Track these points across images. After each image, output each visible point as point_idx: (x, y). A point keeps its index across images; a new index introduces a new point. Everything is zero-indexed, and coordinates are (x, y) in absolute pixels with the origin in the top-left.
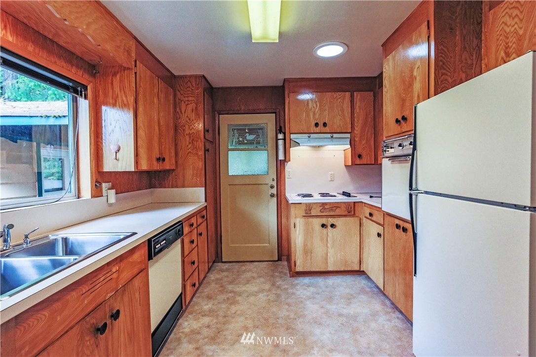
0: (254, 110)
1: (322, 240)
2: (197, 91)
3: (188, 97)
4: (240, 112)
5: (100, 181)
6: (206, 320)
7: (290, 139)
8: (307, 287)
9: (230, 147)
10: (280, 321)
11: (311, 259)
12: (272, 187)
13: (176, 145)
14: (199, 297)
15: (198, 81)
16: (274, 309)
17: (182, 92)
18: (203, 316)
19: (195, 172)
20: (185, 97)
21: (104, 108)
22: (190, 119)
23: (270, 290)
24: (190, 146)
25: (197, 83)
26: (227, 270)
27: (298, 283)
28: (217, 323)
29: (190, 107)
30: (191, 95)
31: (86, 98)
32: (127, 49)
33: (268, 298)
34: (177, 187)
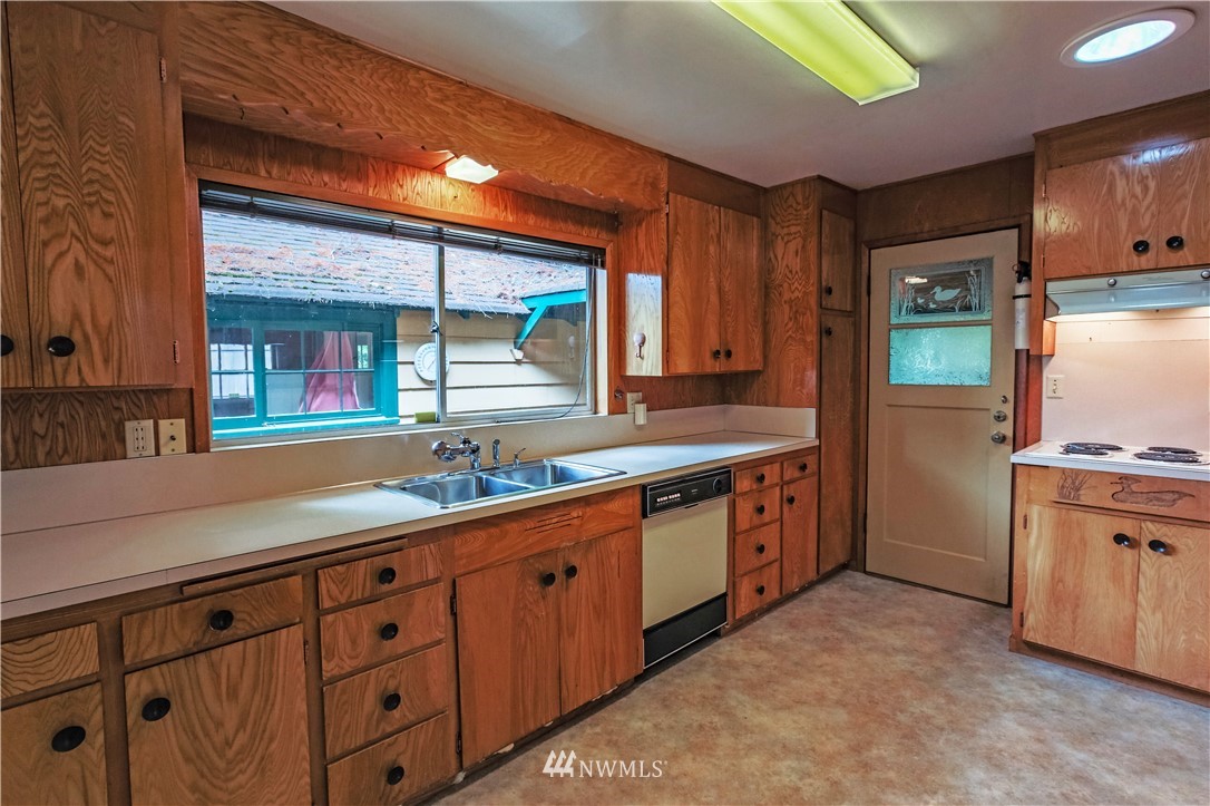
0: (957, 228)
1: (1116, 577)
2: (805, 212)
3: (788, 227)
4: (919, 237)
5: (623, 388)
6: (762, 656)
7: (1046, 296)
8: (1041, 686)
9: (894, 321)
10: (901, 717)
11: (1074, 622)
12: (1000, 418)
13: (765, 324)
14: (776, 618)
15: (807, 189)
16: (908, 694)
17: (778, 219)
18: (761, 648)
19: (799, 376)
20: (783, 228)
21: (631, 276)
22: (791, 272)
23: (930, 657)
24: (791, 324)
25: (807, 194)
26: (866, 590)
27: (1020, 670)
28: (775, 667)
29: (792, 246)
30: (795, 222)
31: (603, 266)
32: (650, 180)
33: (913, 669)
34: (766, 404)
